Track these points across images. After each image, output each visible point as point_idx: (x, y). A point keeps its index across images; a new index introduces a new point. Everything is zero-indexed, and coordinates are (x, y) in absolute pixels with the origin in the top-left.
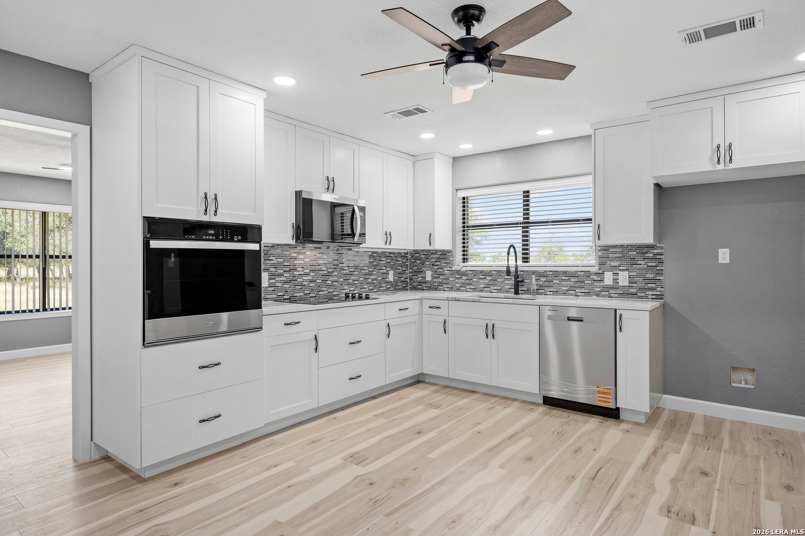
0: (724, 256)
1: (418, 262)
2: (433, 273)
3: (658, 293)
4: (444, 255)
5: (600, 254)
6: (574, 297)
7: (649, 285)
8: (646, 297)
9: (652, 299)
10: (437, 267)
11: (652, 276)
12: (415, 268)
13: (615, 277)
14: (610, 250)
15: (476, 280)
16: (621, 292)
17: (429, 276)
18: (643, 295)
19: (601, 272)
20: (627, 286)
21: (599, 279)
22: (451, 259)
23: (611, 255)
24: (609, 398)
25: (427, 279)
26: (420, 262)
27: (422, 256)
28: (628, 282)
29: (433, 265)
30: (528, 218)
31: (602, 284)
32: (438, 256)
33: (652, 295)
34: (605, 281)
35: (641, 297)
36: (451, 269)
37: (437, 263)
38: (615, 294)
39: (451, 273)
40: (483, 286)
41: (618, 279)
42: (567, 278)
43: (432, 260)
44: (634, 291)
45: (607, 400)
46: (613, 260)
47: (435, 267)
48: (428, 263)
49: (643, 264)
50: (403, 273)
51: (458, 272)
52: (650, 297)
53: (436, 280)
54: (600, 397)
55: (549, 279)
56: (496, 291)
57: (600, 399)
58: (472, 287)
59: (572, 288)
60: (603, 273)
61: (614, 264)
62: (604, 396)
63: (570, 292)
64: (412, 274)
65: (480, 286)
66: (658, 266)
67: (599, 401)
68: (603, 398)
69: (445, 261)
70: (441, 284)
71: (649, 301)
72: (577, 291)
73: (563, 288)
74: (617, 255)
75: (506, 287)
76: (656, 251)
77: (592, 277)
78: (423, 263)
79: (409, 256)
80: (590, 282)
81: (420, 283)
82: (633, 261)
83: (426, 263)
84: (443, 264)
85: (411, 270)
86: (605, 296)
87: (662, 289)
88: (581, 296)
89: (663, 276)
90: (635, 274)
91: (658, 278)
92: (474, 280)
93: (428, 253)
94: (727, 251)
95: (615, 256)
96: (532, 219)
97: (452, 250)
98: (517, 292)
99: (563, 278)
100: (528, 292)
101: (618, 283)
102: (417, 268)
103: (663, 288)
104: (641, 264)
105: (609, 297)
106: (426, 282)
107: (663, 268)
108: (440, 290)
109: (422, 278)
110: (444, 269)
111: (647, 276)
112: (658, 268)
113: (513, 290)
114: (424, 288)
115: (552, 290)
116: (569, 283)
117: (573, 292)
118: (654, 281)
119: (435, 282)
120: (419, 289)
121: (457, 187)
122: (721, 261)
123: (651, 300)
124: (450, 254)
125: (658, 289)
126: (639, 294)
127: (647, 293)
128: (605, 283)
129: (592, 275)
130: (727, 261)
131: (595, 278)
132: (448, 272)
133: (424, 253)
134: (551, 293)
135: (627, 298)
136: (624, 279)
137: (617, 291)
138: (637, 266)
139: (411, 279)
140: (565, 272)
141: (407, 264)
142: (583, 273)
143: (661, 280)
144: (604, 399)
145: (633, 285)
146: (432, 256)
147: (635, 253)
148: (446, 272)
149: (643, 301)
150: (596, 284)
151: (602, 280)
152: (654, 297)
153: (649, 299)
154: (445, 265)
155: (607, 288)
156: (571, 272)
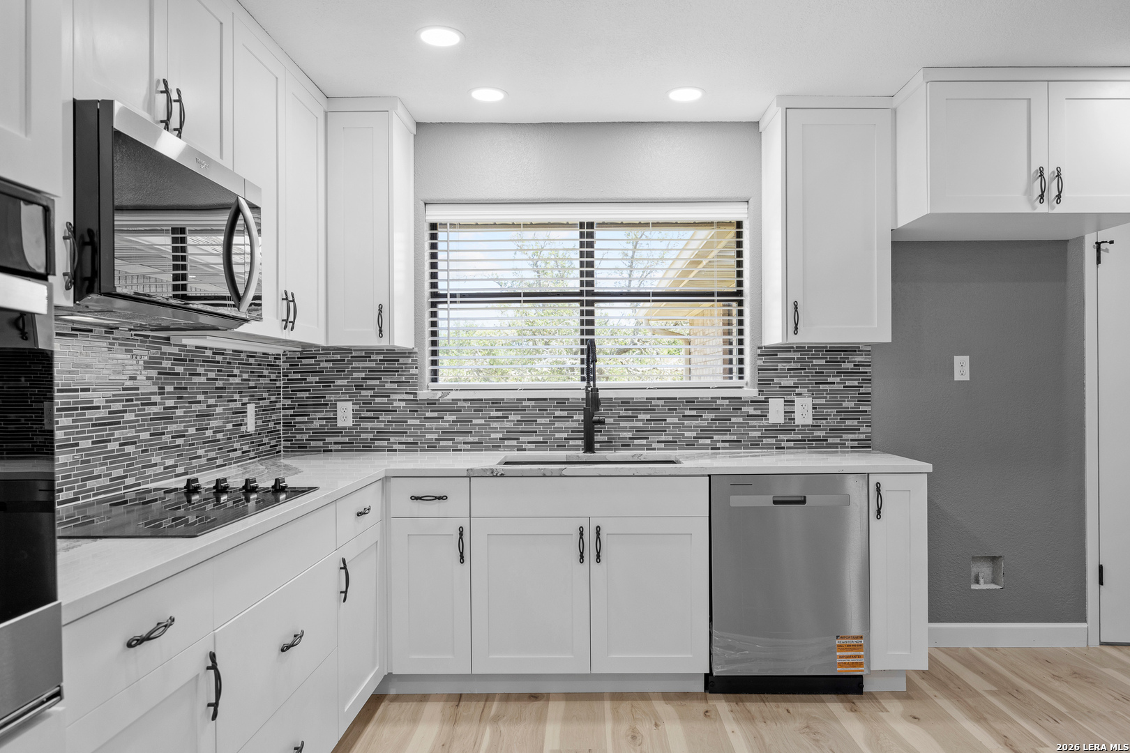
0: (962, 368)
1: (310, 379)
2: (357, 407)
3: (862, 437)
4: (393, 361)
5: (760, 362)
6: (710, 451)
7: (848, 422)
8: (843, 445)
9: (852, 447)
10: (371, 393)
11: (852, 404)
12: (300, 394)
13: (789, 409)
14: (780, 355)
15: (482, 421)
16: (799, 437)
17: (345, 414)
18: (837, 440)
19: (762, 398)
20: (808, 426)
21: (759, 412)
22: (413, 371)
23: (780, 366)
24: (859, 657)
25: (340, 424)
26: (317, 379)
27: (323, 364)
28: (811, 417)
29: (359, 388)
30: (591, 284)
31: (764, 423)
32: (373, 364)
33: (852, 440)
34: (770, 416)
35: (834, 446)
36: (411, 397)
37: (370, 383)
38: (787, 441)
39: (414, 406)
40: (500, 435)
41: (794, 412)
42: (694, 413)
43: (355, 375)
44: (820, 434)
45: (856, 660)
46: (783, 375)
47: (364, 393)
48: (344, 382)
49: (838, 383)
50: (271, 409)
51: (431, 403)
52: (849, 444)
53: (369, 425)
54: (841, 657)
55: (656, 415)
56: (533, 446)
57: (843, 660)
58: (470, 439)
59: (706, 432)
60: (766, 401)
61: (785, 383)
62: (849, 653)
63: (701, 441)
64: (291, 412)
65: (493, 436)
66: (862, 387)
67: (841, 665)
68: (848, 657)
69: (396, 378)
70: (382, 434)
71: (848, 452)
72: (716, 437)
73: (687, 434)
74: (793, 365)
75: (557, 435)
76: (858, 359)
77: (744, 409)
78: (327, 383)
79: (284, 366)
80: (740, 420)
81: (318, 434)
82: (820, 379)
83: (338, 382)
84: (388, 386)
85: (289, 402)
86: (769, 446)
87: (869, 430)
88: (724, 448)
89: (869, 405)
90: (823, 401)
91: (862, 408)
92: (475, 421)
93: (344, 357)
94: (966, 359)
95: (787, 366)
96: (600, 286)
97: (416, 350)
98: (589, 447)
99: (688, 412)
100: (609, 444)
101: (794, 419)
102: (307, 394)
103: (870, 426)
104: (834, 383)
105: (777, 448)
106: (339, 432)
107: (869, 390)
108: (379, 449)
109: (324, 422)
110: (393, 396)
111: (844, 404)
112: (862, 390)
113: (580, 442)
114: (332, 447)
115: (663, 438)
116: (698, 422)
117: (708, 441)
118: (855, 414)
119: (365, 430)
120: (316, 450)
121: (429, 197)
122: (957, 377)
123: (850, 449)
124: (410, 361)
125: (863, 429)
126: (830, 440)
127: (845, 437)
128: (771, 421)
129: (744, 406)
130: (967, 377)
131: (751, 411)
132: (403, 404)
133: (330, 357)
134: (662, 445)
135: (809, 448)
136: (804, 412)
137: (792, 436)
138: (827, 387)
139: (288, 425)
140: (690, 401)
141: (278, 384)
142: (727, 402)
143: (866, 411)
144: (851, 660)
145: (819, 423)
146: (355, 364)
147: (823, 362)
148: (396, 404)
149: (837, 452)
150: (753, 423)
151: (764, 416)
152: (856, 444)
153: (848, 447)
154: (395, 386)
155: (774, 430)
156: (702, 400)
